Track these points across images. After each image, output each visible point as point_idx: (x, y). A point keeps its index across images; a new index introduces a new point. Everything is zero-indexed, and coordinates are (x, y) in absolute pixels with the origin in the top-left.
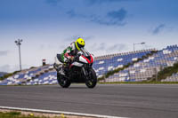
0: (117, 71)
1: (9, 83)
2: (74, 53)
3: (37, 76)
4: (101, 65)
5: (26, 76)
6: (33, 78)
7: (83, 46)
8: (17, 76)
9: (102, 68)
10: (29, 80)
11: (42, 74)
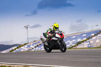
0: (83, 42)
1: (22, 50)
2: (52, 32)
3: (38, 46)
4: (74, 39)
5: (31, 46)
6: (35, 47)
7: (58, 28)
8: (26, 46)
9: (74, 40)
10: (33, 48)
11: (40, 44)
